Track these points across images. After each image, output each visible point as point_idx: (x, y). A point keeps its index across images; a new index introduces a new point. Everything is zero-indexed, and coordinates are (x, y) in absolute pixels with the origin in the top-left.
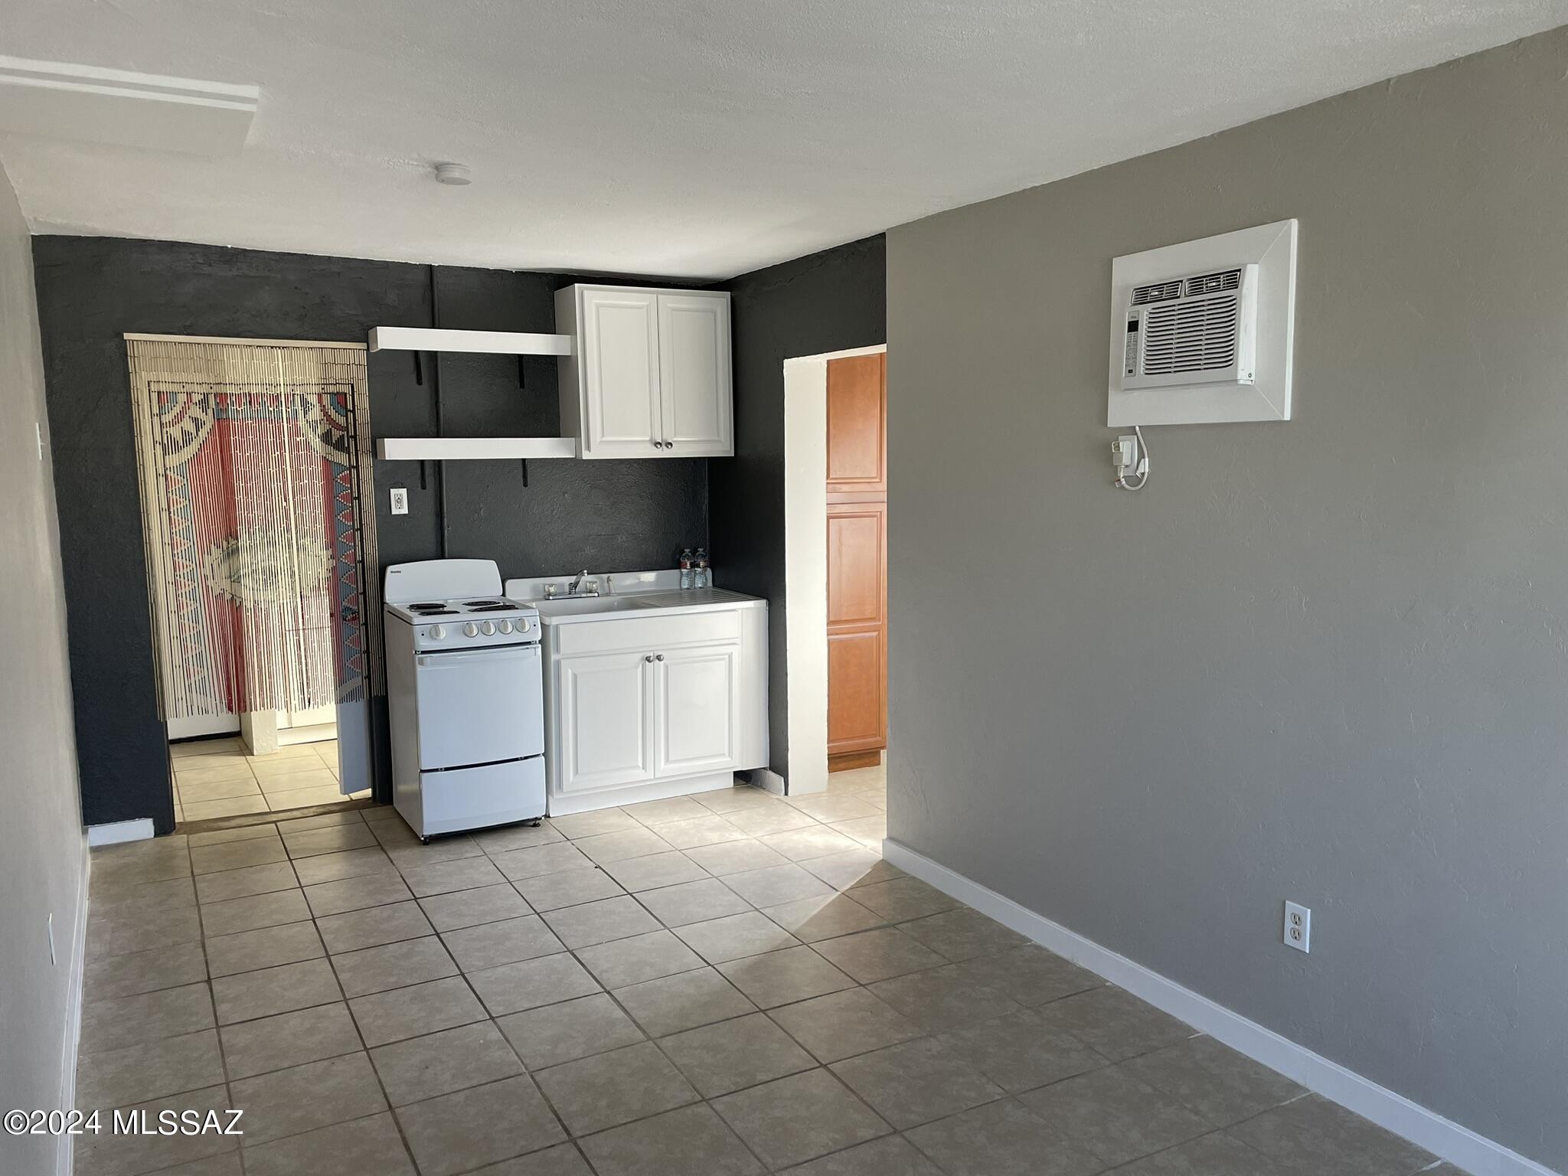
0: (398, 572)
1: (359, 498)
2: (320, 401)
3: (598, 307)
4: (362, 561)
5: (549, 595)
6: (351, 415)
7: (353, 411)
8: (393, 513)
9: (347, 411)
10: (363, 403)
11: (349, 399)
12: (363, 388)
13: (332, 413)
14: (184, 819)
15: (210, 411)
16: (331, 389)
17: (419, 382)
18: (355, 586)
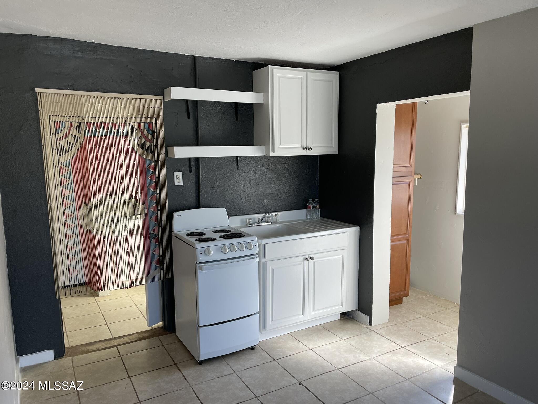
0: (179, 215)
1: (159, 177)
2: (140, 127)
3: (280, 78)
4: (160, 210)
5: (249, 224)
6: (155, 134)
7: (156, 132)
8: (175, 185)
9: (153, 132)
10: (161, 128)
11: (154, 125)
12: (161, 120)
13: (145, 133)
14: (69, 345)
15: (82, 132)
16: (146, 120)
17: (188, 117)
18: (157, 223)
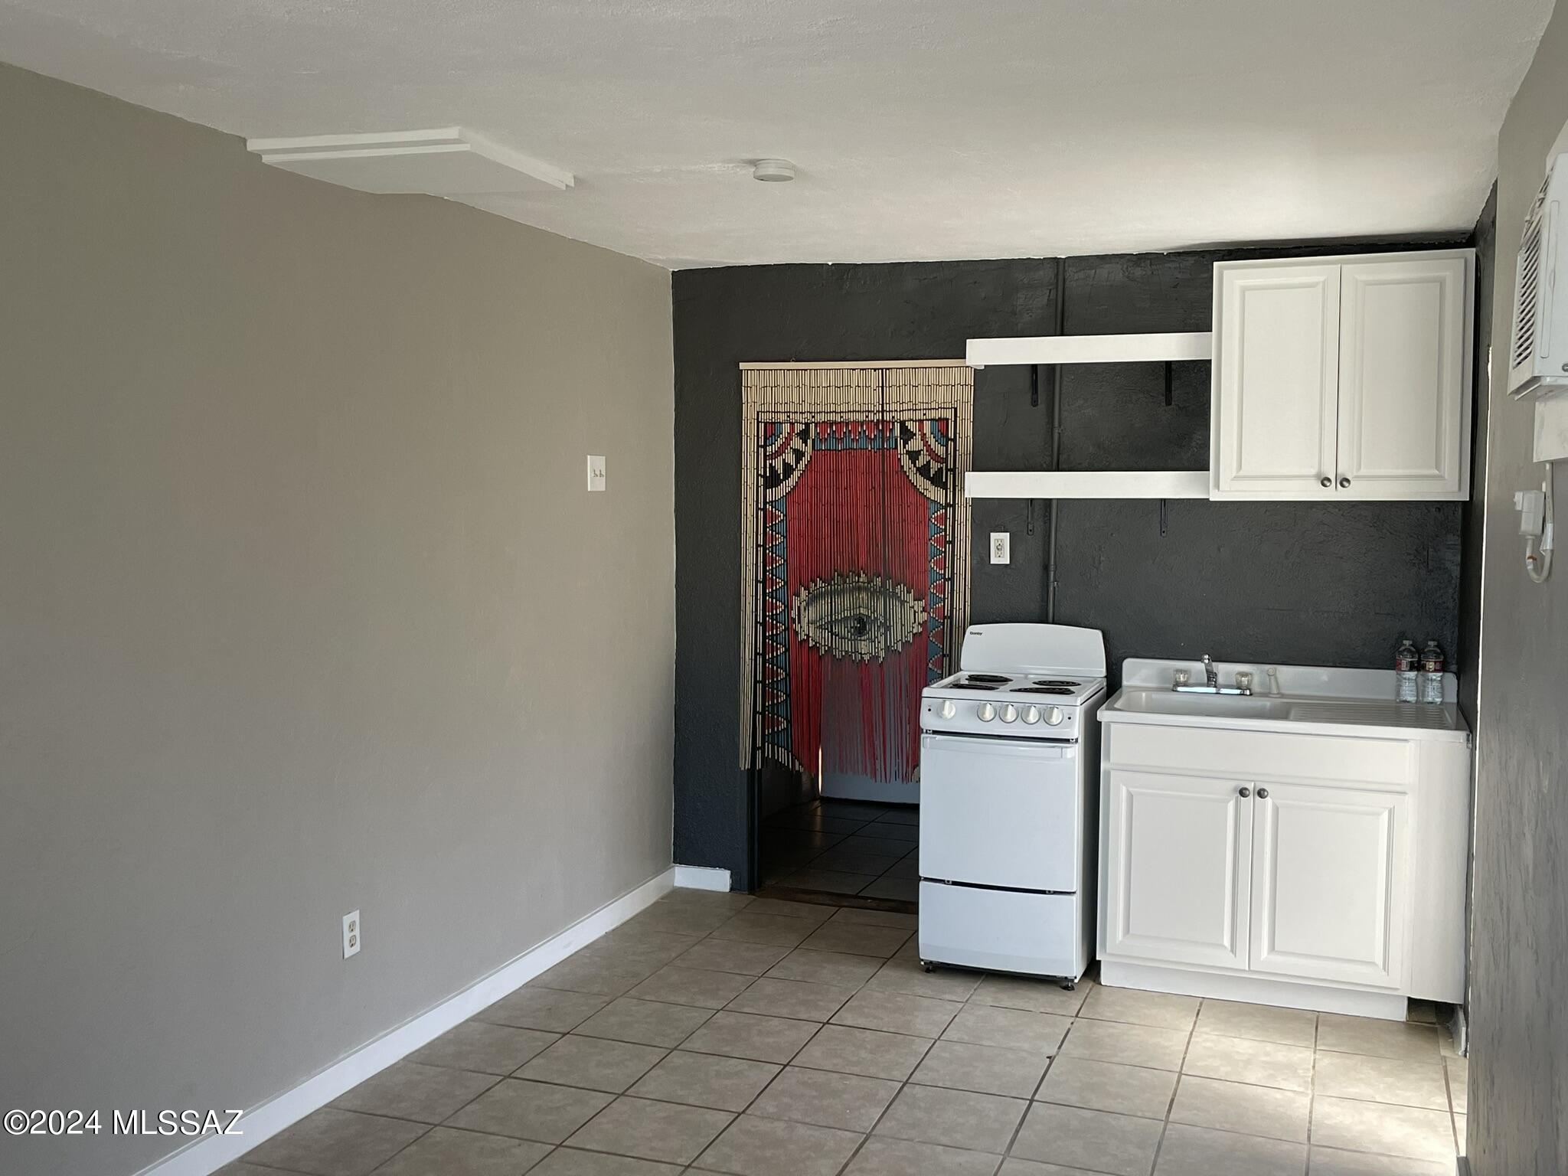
0: (978, 634)
1: (952, 542)
2: (921, 429)
4: (951, 617)
5: (1177, 684)
6: (951, 444)
7: (954, 440)
8: (991, 563)
9: (948, 439)
10: (966, 430)
11: (951, 425)
12: (967, 413)
13: (932, 441)
15: (809, 442)
16: (933, 414)
17: (1035, 403)
18: (941, 647)
